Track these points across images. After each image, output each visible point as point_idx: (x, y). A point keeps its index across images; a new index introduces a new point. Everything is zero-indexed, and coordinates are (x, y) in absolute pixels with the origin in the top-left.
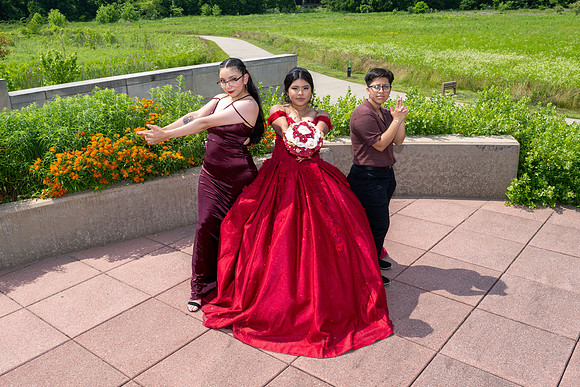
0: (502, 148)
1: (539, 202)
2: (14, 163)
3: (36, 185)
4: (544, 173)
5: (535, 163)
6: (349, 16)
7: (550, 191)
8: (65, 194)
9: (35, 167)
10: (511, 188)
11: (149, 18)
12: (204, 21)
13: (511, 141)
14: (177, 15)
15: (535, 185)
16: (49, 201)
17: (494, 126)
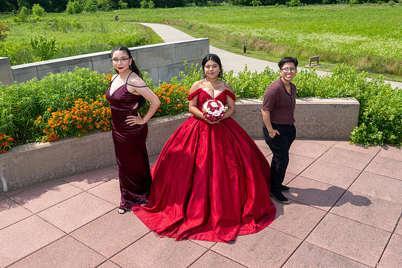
0: (348, 106)
1: (372, 142)
2: (23, 119)
3: (39, 133)
4: (376, 122)
5: (370, 116)
6: (245, 8)
7: (379, 135)
8: (58, 139)
9: (37, 122)
10: (353, 133)
11: (104, 10)
12: (142, 12)
13: (354, 101)
14: (124, 8)
15: (370, 131)
16: (48, 144)
17: (343, 91)
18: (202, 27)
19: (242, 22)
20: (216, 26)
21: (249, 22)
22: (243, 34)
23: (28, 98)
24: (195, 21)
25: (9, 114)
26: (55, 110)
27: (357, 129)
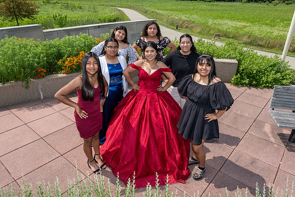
0: (231, 63)
1: (243, 85)
2: (52, 60)
3: (60, 69)
4: (246, 74)
5: (243, 70)
7: (247, 81)
8: (70, 73)
9: (60, 63)
10: (233, 79)
13: (235, 61)
15: (242, 78)
16: (65, 75)
17: (230, 55)
18: (153, 12)
19: (177, 10)
20: (161, 12)
21: (181, 11)
22: (176, 18)
23: (54, 49)
24: (149, 8)
25: (44, 57)
26: (69, 57)
27: (235, 77)
